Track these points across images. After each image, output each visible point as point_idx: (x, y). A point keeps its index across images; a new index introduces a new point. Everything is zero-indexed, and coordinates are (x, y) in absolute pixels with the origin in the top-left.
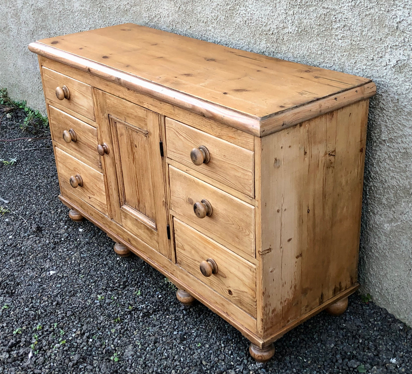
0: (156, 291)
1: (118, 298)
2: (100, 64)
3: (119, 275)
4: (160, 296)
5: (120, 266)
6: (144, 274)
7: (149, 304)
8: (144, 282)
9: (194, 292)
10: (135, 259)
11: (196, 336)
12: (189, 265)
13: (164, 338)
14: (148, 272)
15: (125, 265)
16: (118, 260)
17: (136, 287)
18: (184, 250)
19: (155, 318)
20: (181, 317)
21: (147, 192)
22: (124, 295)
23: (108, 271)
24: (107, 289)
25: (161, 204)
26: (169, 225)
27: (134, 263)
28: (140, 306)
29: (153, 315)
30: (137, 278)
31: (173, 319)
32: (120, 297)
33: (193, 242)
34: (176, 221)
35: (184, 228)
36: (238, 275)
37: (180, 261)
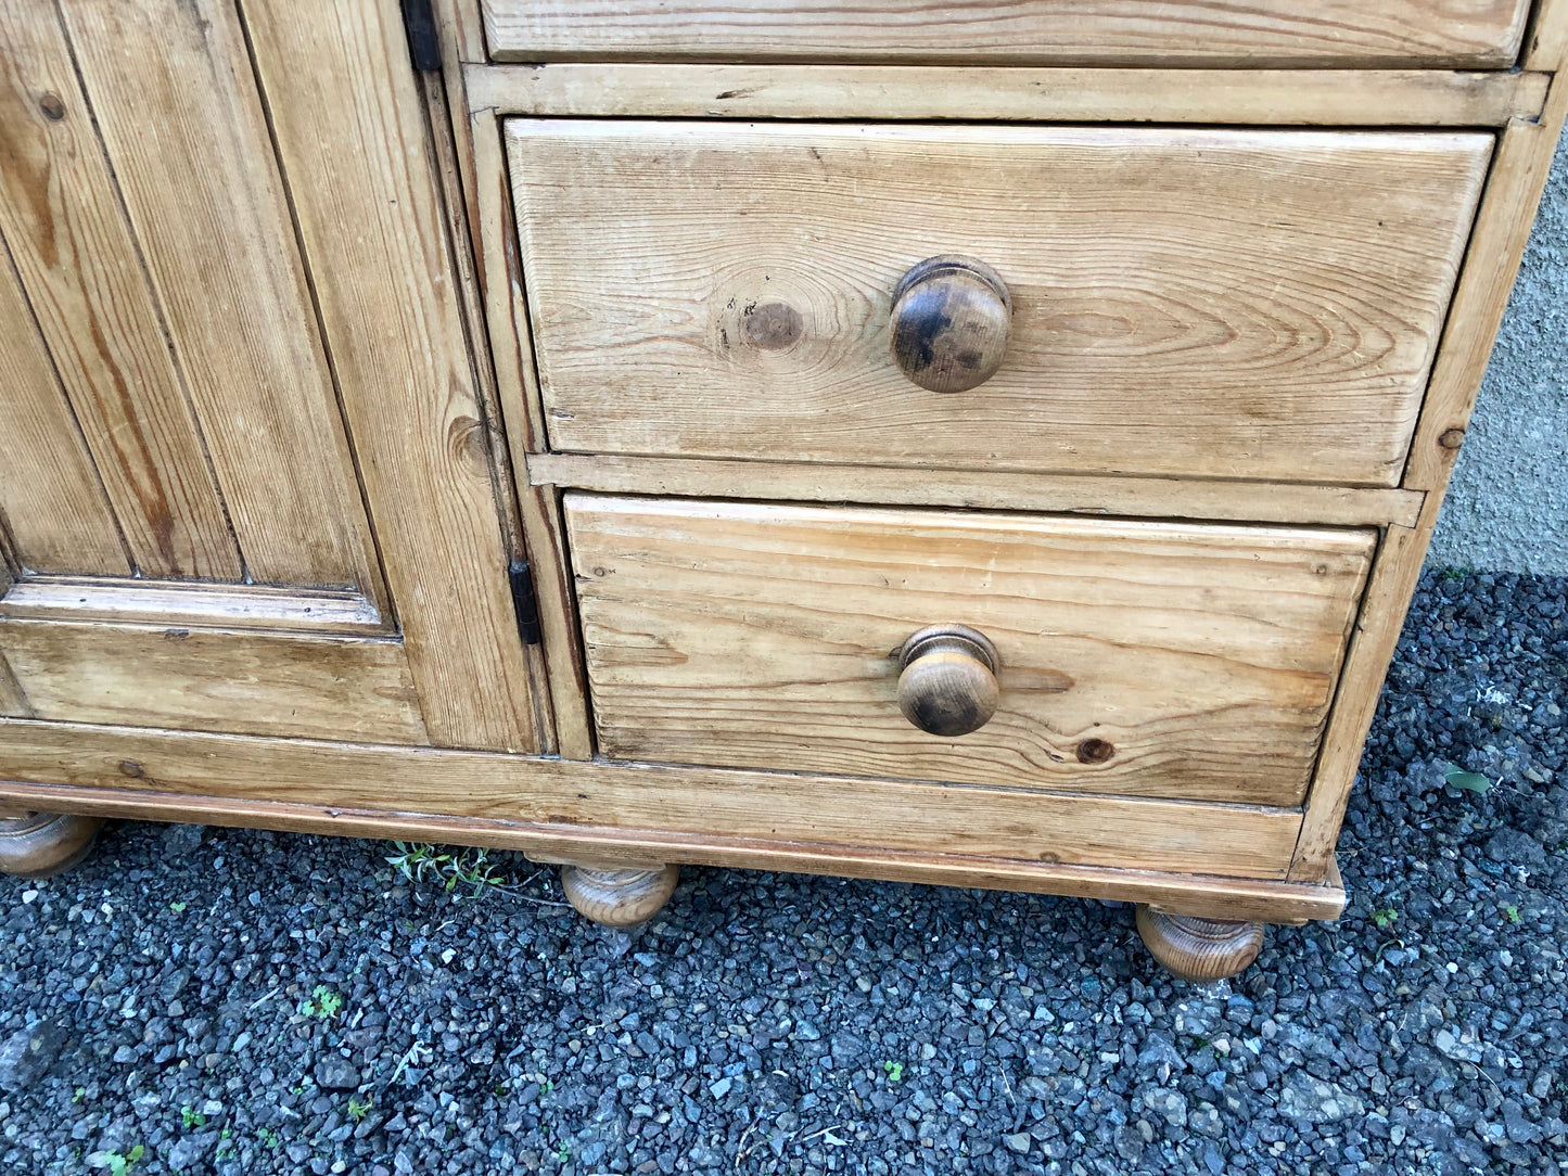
0: (401, 944)
1: (226, 1099)
3: (119, 974)
4: (448, 956)
5: (78, 926)
6: (254, 898)
7: (438, 1026)
8: (296, 934)
9: (776, 847)
10: (136, 851)
11: (825, 1038)
12: (718, 726)
13: (694, 1153)
14: (269, 875)
15: (106, 908)
16: (36, 904)
17: (273, 981)
18: (681, 659)
19: (541, 1078)
20: (657, 990)
21: (244, 425)
22: (247, 1065)
23: (30, 985)
24: (116, 1086)
25: (436, 446)
26: (526, 556)
27: (147, 874)
28: (403, 1065)
29: (515, 1069)
30: (237, 933)
31: (632, 1021)
32: (234, 1084)
33: (769, 592)
34: (593, 518)
35: (678, 536)
36: (1192, 637)
37: (641, 734)
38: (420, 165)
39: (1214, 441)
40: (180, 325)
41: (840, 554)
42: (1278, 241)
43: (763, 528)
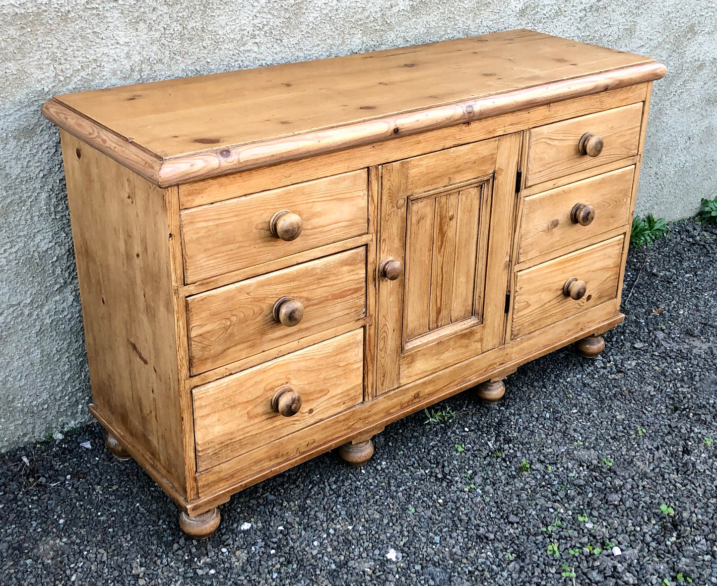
2: (402, 113)
4: (466, 430)
18: (529, 306)
25: (501, 269)
26: (509, 291)
29: (510, 435)
33: (545, 282)
34: (522, 275)
35: (534, 274)
36: (603, 265)
37: (519, 330)
38: (512, 208)
39: (608, 224)
40: (458, 259)
41: (557, 268)
42: (615, 187)
43: (547, 267)
